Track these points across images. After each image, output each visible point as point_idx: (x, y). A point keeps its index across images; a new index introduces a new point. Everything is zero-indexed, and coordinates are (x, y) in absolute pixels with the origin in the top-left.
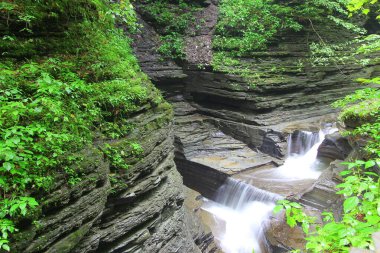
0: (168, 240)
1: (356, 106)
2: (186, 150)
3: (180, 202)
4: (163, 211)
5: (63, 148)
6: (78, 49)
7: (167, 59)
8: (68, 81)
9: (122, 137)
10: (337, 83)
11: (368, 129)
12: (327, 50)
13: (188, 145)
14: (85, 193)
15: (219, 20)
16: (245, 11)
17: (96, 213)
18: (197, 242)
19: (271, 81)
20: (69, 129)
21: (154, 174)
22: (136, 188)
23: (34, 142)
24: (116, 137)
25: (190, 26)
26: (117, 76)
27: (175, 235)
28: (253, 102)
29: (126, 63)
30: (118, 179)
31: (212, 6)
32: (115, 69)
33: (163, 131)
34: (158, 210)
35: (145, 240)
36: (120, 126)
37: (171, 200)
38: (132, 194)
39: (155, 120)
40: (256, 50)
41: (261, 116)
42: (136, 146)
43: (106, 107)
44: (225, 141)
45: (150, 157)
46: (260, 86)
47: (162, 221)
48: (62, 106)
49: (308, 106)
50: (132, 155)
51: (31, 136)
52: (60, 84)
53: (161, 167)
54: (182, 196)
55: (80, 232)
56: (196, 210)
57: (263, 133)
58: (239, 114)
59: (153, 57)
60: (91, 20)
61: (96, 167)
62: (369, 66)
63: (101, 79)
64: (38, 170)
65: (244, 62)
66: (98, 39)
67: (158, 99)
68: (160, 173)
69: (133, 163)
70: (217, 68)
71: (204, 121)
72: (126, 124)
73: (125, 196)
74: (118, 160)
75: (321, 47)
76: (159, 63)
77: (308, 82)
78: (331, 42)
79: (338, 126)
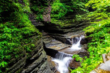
0: (44, 70)
1: (89, 30)
2: (46, 45)
3: (46, 59)
4: (42, 62)
5: (13, 47)
6: (14, 20)
7: (39, 21)
8: (13, 28)
9: (29, 43)
10: (83, 25)
11: (92, 35)
12: (80, 16)
13: (46, 44)
14: (20, 59)
15: (52, 10)
16: (58, 7)
17: (23, 65)
18: (51, 70)
19: (67, 25)
20: (14, 42)
21: (38, 52)
22: (34, 56)
23: (4, 46)
24: (27, 43)
25: (44, 12)
26: (26, 26)
27: (45, 68)
28: (63, 31)
29: (28, 22)
30: (29, 54)
31: (50, 6)
32: (25, 24)
33: (40, 40)
34: (40, 62)
35: (37, 71)
36: (28, 40)
37: (44, 59)
38: (33, 58)
39: (37, 38)
40: (62, 17)
41: (65, 34)
42: (33, 45)
43: (24, 35)
44: (56, 42)
45: (37, 48)
46: (64, 27)
47: (41, 65)
48: (11, 36)
49: (77, 31)
50: (32, 47)
51: (3, 44)
52: (10, 29)
53: (40, 50)
54: (46, 57)
55: (19, 70)
56: (50, 61)
57: (66, 39)
58: (59, 34)
59: (35, 21)
60: (17, 11)
61: (22, 52)
62: (90, 20)
63: (22, 27)
64: (6, 54)
65: (59, 21)
66: (19, 16)
67: (38, 32)
68: (40, 52)
69: (33, 50)
70: (52, 22)
71: (50, 37)
72: (29, 39)
73: (31, 59)
74: (28, 49)
75: (78, 16)
76: (36, 22)
77: (76, 25)
78: (81, 14)
79: (85, 35)
